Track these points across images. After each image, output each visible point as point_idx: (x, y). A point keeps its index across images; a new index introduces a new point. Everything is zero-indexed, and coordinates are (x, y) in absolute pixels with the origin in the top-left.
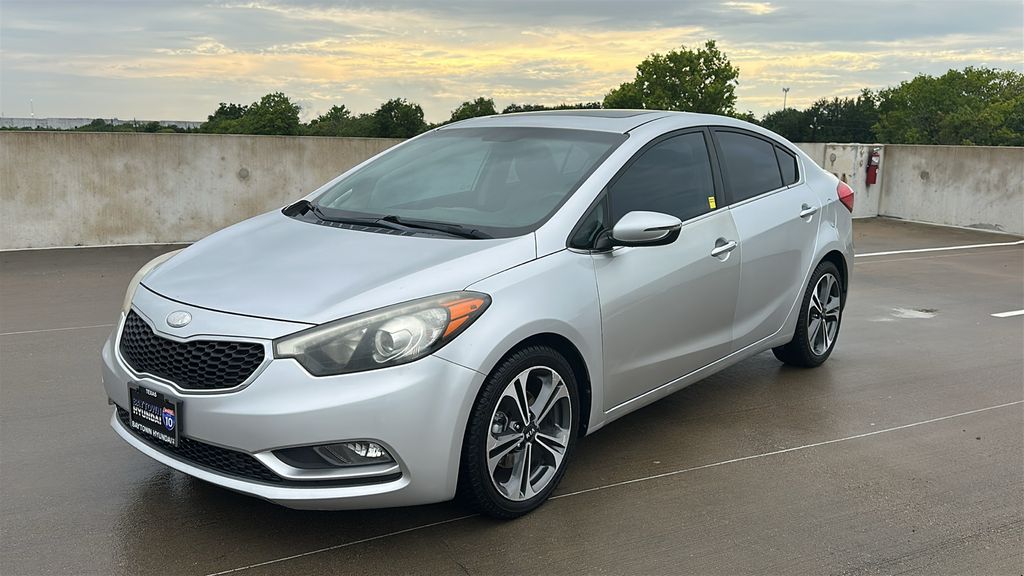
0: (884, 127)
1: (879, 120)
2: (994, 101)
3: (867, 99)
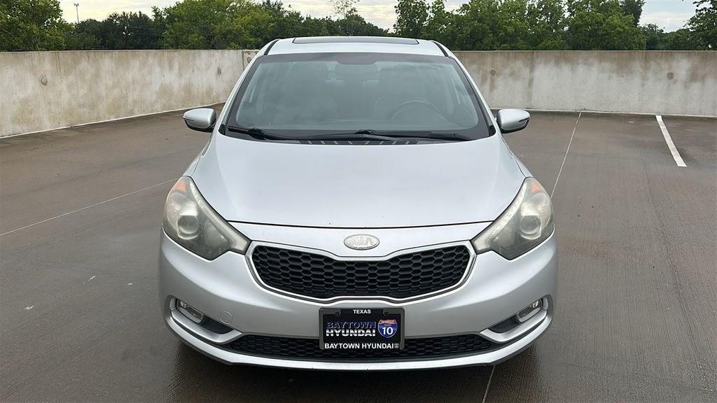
0: (171, 33)
1: (167, 29)
2: (236, 17)
3: (157, 14)
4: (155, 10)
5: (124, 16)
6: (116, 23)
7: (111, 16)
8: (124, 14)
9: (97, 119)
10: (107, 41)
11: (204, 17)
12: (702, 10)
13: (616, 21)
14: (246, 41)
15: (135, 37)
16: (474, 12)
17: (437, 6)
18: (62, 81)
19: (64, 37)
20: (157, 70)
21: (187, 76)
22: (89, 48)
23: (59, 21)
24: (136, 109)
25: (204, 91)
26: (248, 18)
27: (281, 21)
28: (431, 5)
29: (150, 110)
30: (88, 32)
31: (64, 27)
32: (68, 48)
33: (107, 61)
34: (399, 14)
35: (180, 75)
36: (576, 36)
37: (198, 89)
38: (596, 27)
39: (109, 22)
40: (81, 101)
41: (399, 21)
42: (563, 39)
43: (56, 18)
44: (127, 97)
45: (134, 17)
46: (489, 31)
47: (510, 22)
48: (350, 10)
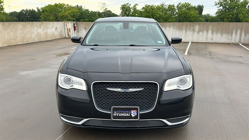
1: (42, 15)
2: (66, 11)
3: (38, 10)
4: (37, 8)
5: (27, 10)
6: (24, 13)
7: (22, 10)
8: (27, 9)
9: (17, 43)
10: (21, 19)
11: (55, 11)
12: (220, 9)
13: (192, 13)
14: (70, 19)
15: (31, 18)
16: (146, 10)
17: (134, 8)
18: (5, 31)
19: (5, 17)
20: (36, 28)
21: (46, 30)
22: (14, 21)
23: (3, 12)
24: (29, 40)
25: (51, 35)
26: (70, 11)
27: (81, 12)
28: (132, 7)
29: (34, 40)
30: (14, 16)
31: (5, 14)
32: (6, 21)
33: (20, 25)
34: (122, 10)
35: (43, 30)
36: (180, 18)
37: (49, 34)
38: (186, 15)
39: (21, 13)
40: (12, 38)
41: (122, 12)
42: (175, 19)
43: (2, 11)
44: (26, 36)
45: (30, 11)
46: (151, 16)
47: (158, 13)
48: (105, 9)
